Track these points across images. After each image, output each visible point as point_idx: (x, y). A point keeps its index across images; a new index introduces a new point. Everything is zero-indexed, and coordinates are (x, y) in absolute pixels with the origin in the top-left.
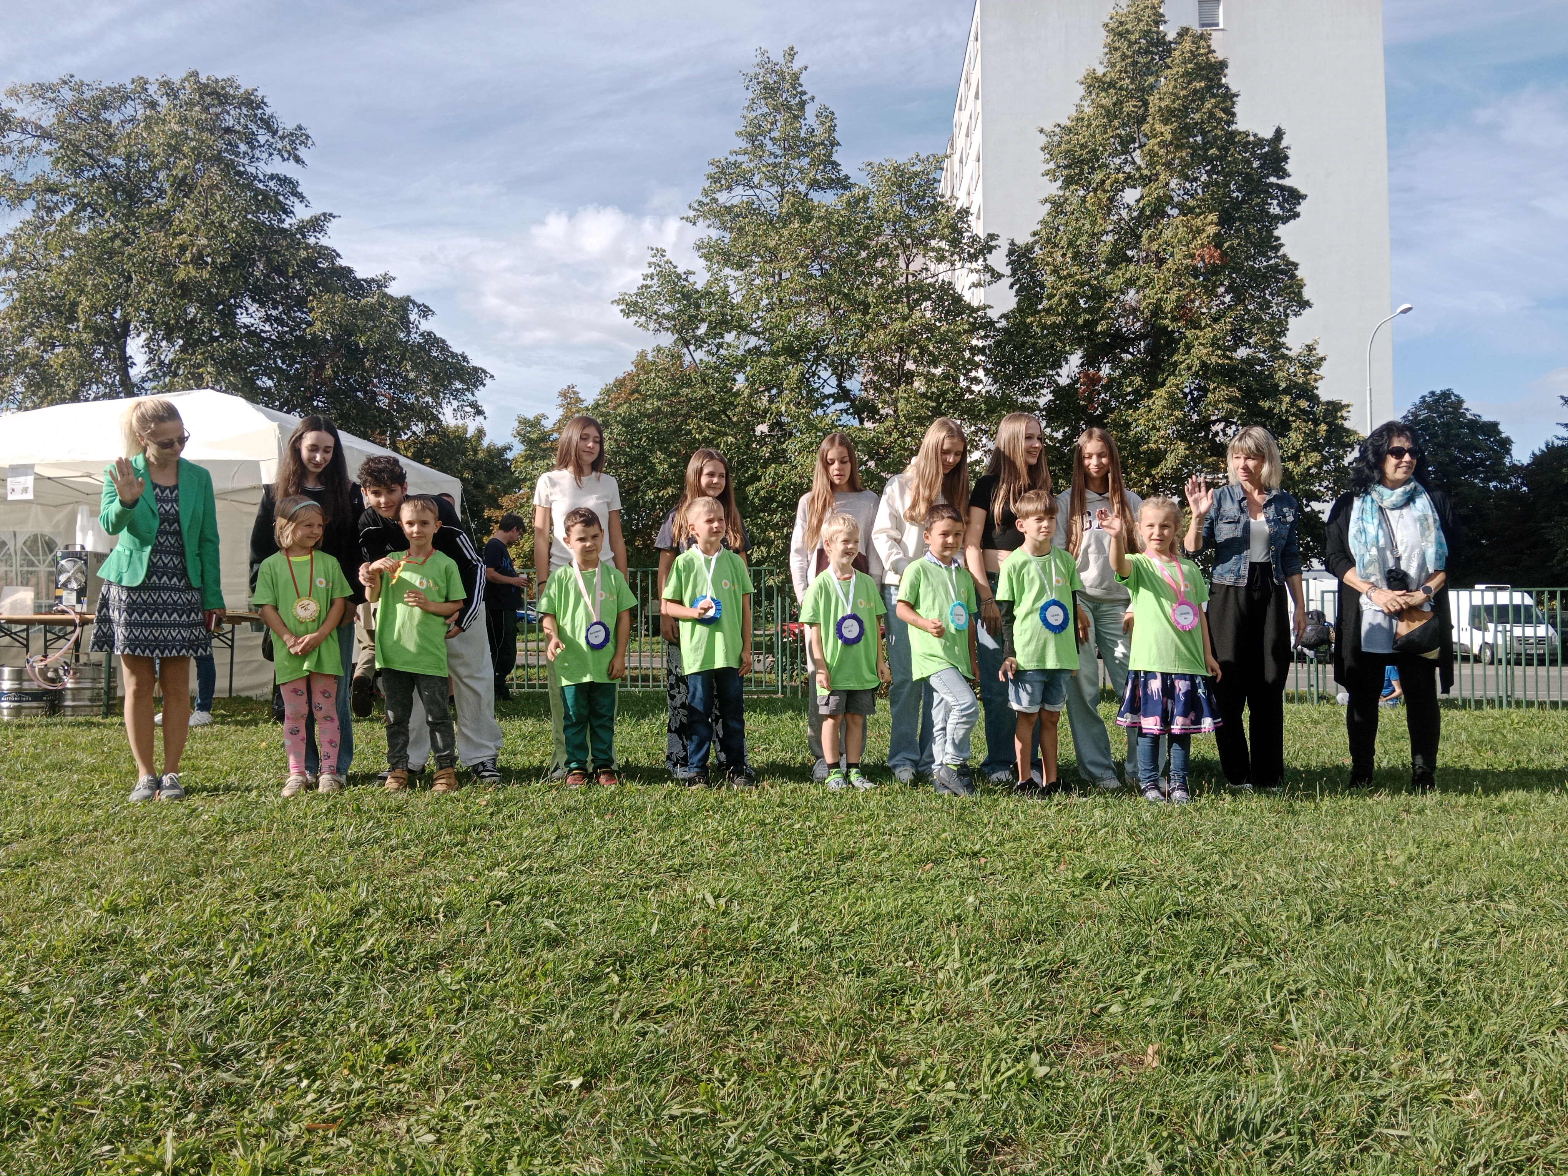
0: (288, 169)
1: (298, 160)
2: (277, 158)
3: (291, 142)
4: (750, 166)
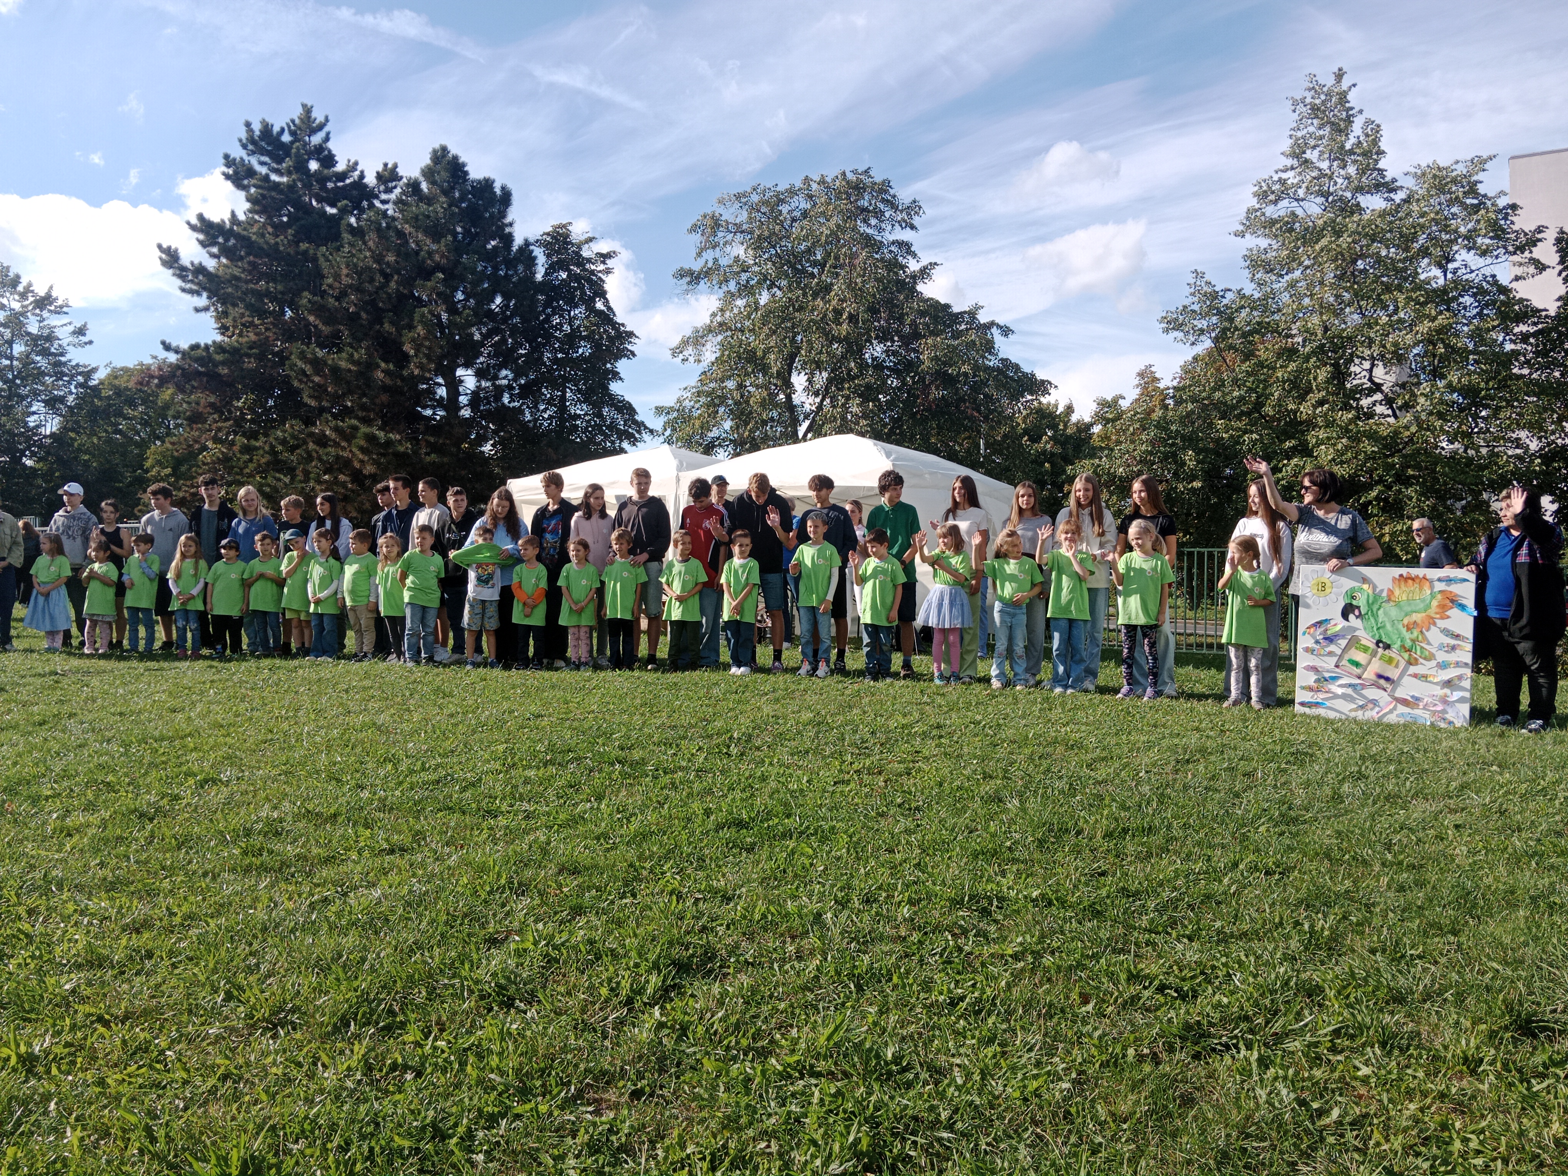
2: (897, 228)
3: (909, 214)
4: (1295, 181)
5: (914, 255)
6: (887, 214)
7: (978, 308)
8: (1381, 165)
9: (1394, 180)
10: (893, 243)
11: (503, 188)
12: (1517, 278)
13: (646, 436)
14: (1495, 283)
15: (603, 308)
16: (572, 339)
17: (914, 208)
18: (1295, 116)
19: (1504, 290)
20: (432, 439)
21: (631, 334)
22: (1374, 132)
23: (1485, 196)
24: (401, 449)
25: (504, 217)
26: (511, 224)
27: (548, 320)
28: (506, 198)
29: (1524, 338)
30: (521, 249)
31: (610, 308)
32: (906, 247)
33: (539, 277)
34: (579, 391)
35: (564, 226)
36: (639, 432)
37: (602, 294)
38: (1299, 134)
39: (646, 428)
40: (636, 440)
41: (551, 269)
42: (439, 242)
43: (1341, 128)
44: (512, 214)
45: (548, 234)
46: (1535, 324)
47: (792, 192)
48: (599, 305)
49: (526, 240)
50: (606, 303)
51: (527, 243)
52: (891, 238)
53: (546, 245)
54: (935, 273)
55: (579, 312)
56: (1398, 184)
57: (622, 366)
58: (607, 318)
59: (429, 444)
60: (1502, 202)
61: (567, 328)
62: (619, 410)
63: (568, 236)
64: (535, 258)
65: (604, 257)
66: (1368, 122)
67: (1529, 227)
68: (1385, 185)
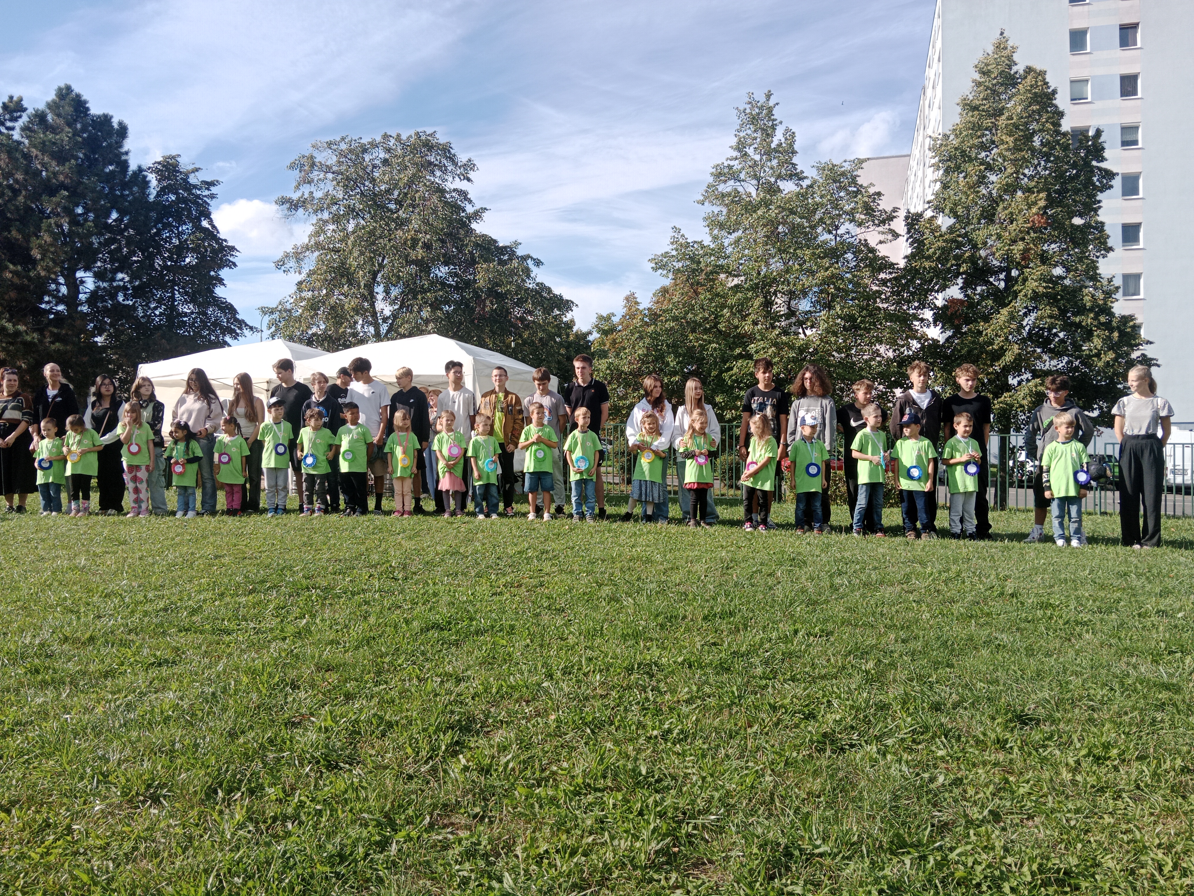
0: (463, 185)
1: (469, 180)
2: (457, 179)
3: (465, 169)
4: (739, 167)
5: (470, 201)
6: (449, 168)
7: (517, 244)
8: (794, 160)
9: (802, 172)
10: (454, 190)
11: (120, 124)
12: (881, 242)
13: (246, 332)
14: (866, 245)
15: (208, 226)
16: (181, 250)
17: (469, 166)
18: (739, 122)
19: (872, 251)
20: (55, 330)
21: (233, 248)
22: (790, 136)
23: (861, 186)
24: (29, 338)
25: (121, 146)
26: (127, 153)
27: (158, 233)
28: (123, 131)
29: (884, 282)
30: (134, 173)
31: (214, 227)
32: (464, 194)
33: (152, 198)
34: (186, 293)
35: (173, 157)
36: (240, 328)
37: (207, 215)
38: (742, 134)
39: (246, 325)
40: (237, 334)
41: (162, 191)
42: (64, 165)
43: (768, 132)
44: (128, 145)
45: (159, 163)
46: (890, 273)
47: (374, 145)
48: (205, 224)
49: (139, 167)
50: (211, 222)
51: (140, 170)
52: (453, 187)
53: (157, 171)
54: (486, 215)
55: (186, 228)
56: (804, 175)
57: (224, 273)
58: (212, 234)
59: (52, 334)
60: (872, 190)
61: (175, 241)
62: (222, 310)
63: (177, 165)
64: (148, 182)
65: (209, 184)
66: (787, 130)
67: (889, 209)
68: (796, 175)
